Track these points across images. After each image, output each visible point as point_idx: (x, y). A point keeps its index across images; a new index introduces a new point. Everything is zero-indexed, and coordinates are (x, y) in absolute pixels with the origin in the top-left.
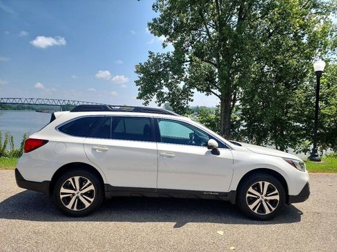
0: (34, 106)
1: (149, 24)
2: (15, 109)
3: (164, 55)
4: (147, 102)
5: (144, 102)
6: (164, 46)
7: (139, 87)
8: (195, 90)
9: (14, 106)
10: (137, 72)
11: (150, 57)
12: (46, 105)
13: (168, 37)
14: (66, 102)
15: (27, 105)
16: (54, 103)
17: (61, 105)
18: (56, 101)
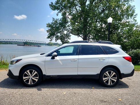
0: (12, 43)
1: (50, 5)
2: (4, 44)
3: (59, 19)
4: (52, 40)
5: (50, 40)
6: (57, 15)
7: (48, 33)
8: (71, 35)
9: (4, 42)
10: (47, 27)
11: (53, 20)
12: (17, 42)
13: (59, 11)
14: (26, 41)
15: (9, 42)
16: (20, 41)
17: (23, 42)
18: (21, 40)
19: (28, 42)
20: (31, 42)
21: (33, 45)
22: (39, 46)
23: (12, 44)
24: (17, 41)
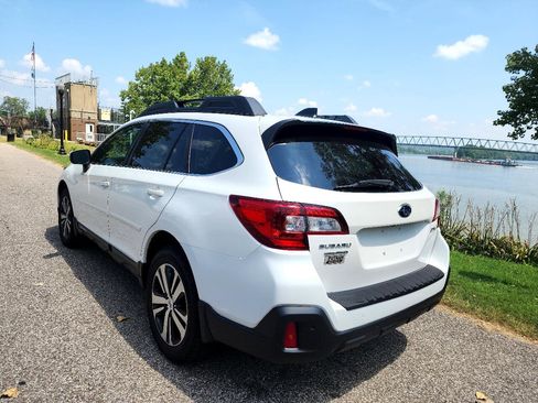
14: (466, 142)
15: (406, 147)
16: (444, 144)
17: (456, 147)
18: (449, 140)
19: (475, 148)
20: (487, 146)
21: (483, 161)
22: (509, 165)
23: (415, 152)
24: (433, 141)
